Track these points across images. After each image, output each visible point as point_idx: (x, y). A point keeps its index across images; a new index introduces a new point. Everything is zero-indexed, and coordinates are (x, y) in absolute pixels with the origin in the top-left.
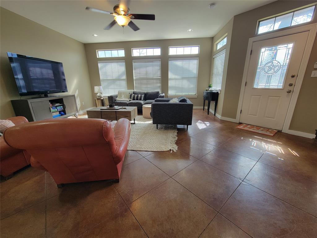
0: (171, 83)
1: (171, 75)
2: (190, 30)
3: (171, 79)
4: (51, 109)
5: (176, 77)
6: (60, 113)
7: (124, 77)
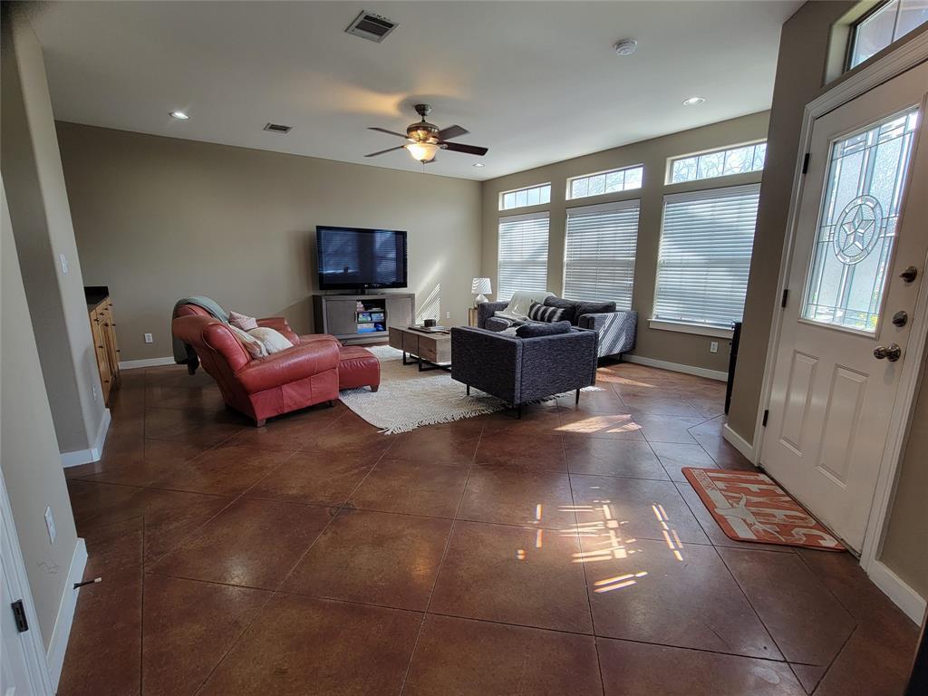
0: (664, 279)
1: (667, 250)
2: (693, 100)
3: (668, 265)
4: (360, 316)
5: (689, 257)
6: (375, 326)
7: (544, 257)
